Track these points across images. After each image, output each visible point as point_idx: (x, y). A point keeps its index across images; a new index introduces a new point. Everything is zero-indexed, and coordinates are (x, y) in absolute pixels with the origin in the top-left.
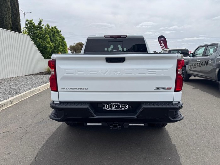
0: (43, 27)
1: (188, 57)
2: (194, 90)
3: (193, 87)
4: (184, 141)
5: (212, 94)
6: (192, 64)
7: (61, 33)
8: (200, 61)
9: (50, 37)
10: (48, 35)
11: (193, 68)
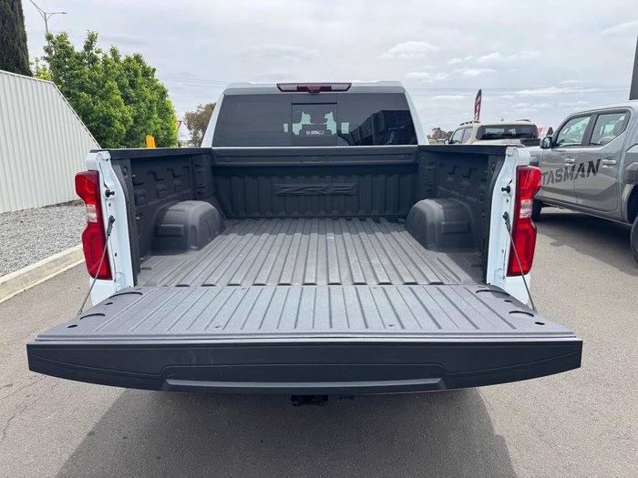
0: (100, 56)
1: (537, 149)
2: (554, 248)
3: (552, 240)
4: (533, 426)
5: (609, 262)
6: (549, 170)
7: (156, 75)
8: (573, 160)
9: (122, 88)
10: (116, 80)
11: (553, 182)
